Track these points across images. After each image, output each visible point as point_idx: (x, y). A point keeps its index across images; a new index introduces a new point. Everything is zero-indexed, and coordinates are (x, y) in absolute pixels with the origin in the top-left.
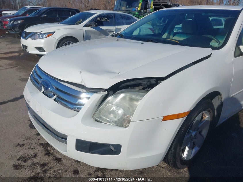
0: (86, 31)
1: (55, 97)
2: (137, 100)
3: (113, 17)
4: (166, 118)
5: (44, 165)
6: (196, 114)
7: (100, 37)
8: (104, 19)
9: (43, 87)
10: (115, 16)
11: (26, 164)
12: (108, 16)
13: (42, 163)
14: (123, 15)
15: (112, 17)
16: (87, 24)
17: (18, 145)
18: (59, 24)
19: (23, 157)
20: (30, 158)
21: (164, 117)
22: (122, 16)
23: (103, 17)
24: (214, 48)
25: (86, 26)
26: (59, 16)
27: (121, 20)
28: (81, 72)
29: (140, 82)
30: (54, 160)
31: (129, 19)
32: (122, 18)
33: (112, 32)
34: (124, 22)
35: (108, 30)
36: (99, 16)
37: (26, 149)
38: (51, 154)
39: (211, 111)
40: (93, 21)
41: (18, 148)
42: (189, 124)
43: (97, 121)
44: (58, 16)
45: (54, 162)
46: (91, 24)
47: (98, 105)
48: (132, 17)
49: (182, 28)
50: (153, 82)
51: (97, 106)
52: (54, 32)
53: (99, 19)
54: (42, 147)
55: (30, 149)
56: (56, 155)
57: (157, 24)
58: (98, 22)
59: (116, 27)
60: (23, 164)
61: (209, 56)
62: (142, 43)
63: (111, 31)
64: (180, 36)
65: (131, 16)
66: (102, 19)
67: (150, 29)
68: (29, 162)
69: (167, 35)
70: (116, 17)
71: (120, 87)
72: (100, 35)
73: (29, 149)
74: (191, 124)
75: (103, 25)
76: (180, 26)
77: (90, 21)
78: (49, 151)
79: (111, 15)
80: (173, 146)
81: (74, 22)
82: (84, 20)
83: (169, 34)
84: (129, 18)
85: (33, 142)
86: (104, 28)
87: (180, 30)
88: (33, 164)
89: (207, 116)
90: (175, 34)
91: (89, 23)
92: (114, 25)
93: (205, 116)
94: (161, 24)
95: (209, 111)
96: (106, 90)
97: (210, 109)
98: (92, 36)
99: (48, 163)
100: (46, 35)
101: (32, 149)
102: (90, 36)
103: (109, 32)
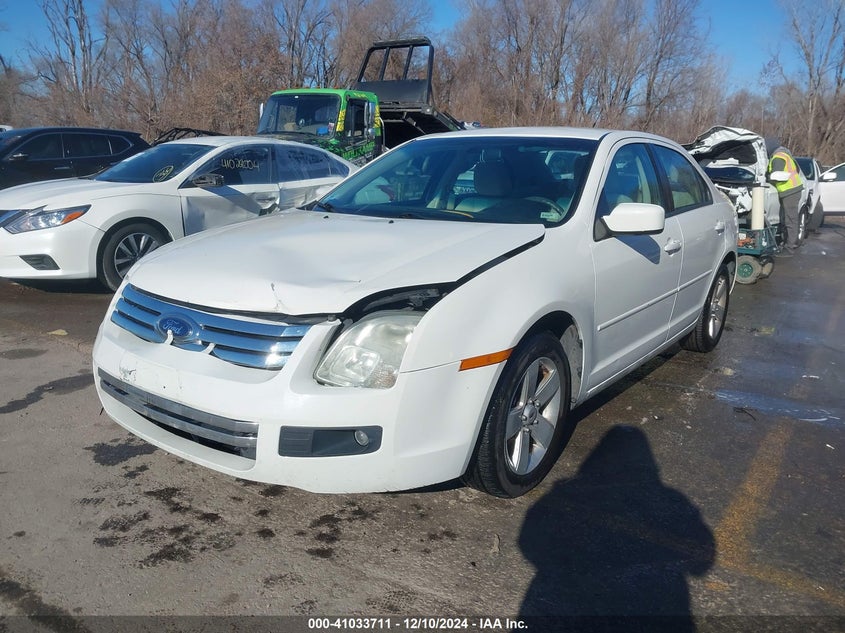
0: (188, 201)
1: (211, 347)
2: (403, 334)
3: (270, 157)
4: (467, 364)
5: (176, 530)
6: (526, 360)
7: (232, 216)
8: (241, 164)
9: (169, 332)
10: (273, 154)
11: (129, 533)
12: (252, 153)
13: (171, 527)
14: (298, 151)
15: (266, 156)
16: (190, 179)
17: (86, 501)
18: (94, 183)
19: (112, 521)
20: (133, 523)
21: (464, 362)
22: (295, 152)
23: (239, 157)
24: (549, 225)
25: (187, 184)
26: (70, 155)
27: (292, 166)
28: (273, 286)
29: (406, 295)
30: (199, 518)
31: (317, 162)
32: (296, 158)
33: (271, 199)
34: (304, 169)
35: (256, 196)
36: (228, 154)
37: (112, 507)
38: (187, 509)
39: (558, 359)
40: (209, 169)
41: (89, 508)
42: (514, 380)
43: (321, 383)
44: (66, 153)
45: (202, 522)
46: (204, 179)
47: (324, 348)
48: (326, 155)
49: (477, 181)
50: (433, 293)
51: (322, 351)
52: (87, 207)
53: (227, 164)
54: (154, 498)
55: (125, 506)
56: (200, 508)
57: (397, 173)
58: (226, 171)
59: (282, 185)
60: (122, 534)
61: (541, 239)
62: (392, 222)
63: (265, 198)
64: (473, 204)
65: (322, 153)
66: (236, 163)
67: (382, 188)
68: (136, 530)
69: (439, 204)
70: (277, 158)
71: (364, 310)
72: (232, 210)
73: (119, 505)
74: (518, 381)
75: (239, 182)
76: (469, 176)
77: (200, 170)
78: (178, 504)
79: (263, 151)
80: (487, 432)
81: (145, 174)
82: (179, 167)
83: (444, 200)
84: (316, 158)
85: (125, 491)
86: (243, 189)
87: (470, 189)
88: (149, 531)
89: (552, 372)
90: (458, 200)
91: (198, 177)
92: (275, 180)
93: (548, 372)
94: (409, 173)
95: (553, 359)
96: (337, 316)
97: (554, 353)
98: (208, 214)
99: (185, 526)
100: (59, 218)
101: (130, 504)
102: (203, 216)
103: (259, 200)
